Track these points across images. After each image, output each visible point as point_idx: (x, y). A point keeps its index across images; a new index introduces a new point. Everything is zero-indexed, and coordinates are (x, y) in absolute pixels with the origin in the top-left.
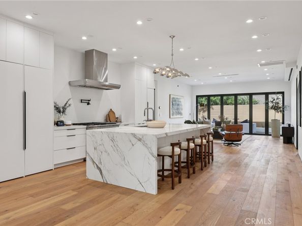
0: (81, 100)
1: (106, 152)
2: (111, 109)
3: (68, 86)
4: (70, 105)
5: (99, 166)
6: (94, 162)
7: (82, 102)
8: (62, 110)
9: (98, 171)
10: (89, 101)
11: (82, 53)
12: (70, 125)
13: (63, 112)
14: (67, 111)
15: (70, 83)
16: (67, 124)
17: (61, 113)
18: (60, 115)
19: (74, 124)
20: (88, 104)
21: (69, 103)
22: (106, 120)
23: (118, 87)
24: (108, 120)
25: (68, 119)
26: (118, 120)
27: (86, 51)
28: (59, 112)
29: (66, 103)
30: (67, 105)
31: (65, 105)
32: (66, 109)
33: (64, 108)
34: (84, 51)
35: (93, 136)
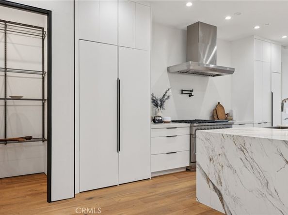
0: (182, 90)
1: (230, 167)
2: (219, 103)
3: (166, 73)
4: (168, 97)
5: (219, 187)
6: (208, 180)
7: (182, 93)
8: (159, 103)
9: (216, 195)
10: (191, 91)
11: (183, 30)
12: (169, 122)
13: (161, 105)
14: (166, 104)
15: (168, 70)
16: (165, 121)
17: (159, 107)
18: (157, 110)
19: (173, 121)
20: (190, 95)
21: (167, 94)
22: (213, 116)
23: (231, 72)
24: (215, 117)
25: (167, 114)
26: (229, 117)
27: (188, 27)
28: (157, 105)
29: (165, 95)
30: (166, 97)
31: (163, 97)
32: (164, 102)
33: (162, 101)
34: (185, 27)
35: (207, 139)
